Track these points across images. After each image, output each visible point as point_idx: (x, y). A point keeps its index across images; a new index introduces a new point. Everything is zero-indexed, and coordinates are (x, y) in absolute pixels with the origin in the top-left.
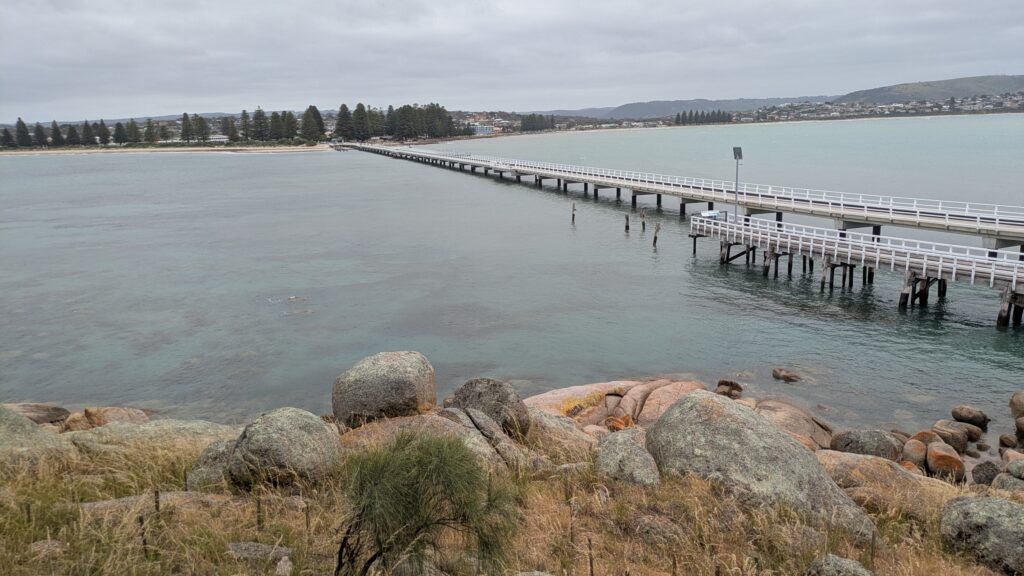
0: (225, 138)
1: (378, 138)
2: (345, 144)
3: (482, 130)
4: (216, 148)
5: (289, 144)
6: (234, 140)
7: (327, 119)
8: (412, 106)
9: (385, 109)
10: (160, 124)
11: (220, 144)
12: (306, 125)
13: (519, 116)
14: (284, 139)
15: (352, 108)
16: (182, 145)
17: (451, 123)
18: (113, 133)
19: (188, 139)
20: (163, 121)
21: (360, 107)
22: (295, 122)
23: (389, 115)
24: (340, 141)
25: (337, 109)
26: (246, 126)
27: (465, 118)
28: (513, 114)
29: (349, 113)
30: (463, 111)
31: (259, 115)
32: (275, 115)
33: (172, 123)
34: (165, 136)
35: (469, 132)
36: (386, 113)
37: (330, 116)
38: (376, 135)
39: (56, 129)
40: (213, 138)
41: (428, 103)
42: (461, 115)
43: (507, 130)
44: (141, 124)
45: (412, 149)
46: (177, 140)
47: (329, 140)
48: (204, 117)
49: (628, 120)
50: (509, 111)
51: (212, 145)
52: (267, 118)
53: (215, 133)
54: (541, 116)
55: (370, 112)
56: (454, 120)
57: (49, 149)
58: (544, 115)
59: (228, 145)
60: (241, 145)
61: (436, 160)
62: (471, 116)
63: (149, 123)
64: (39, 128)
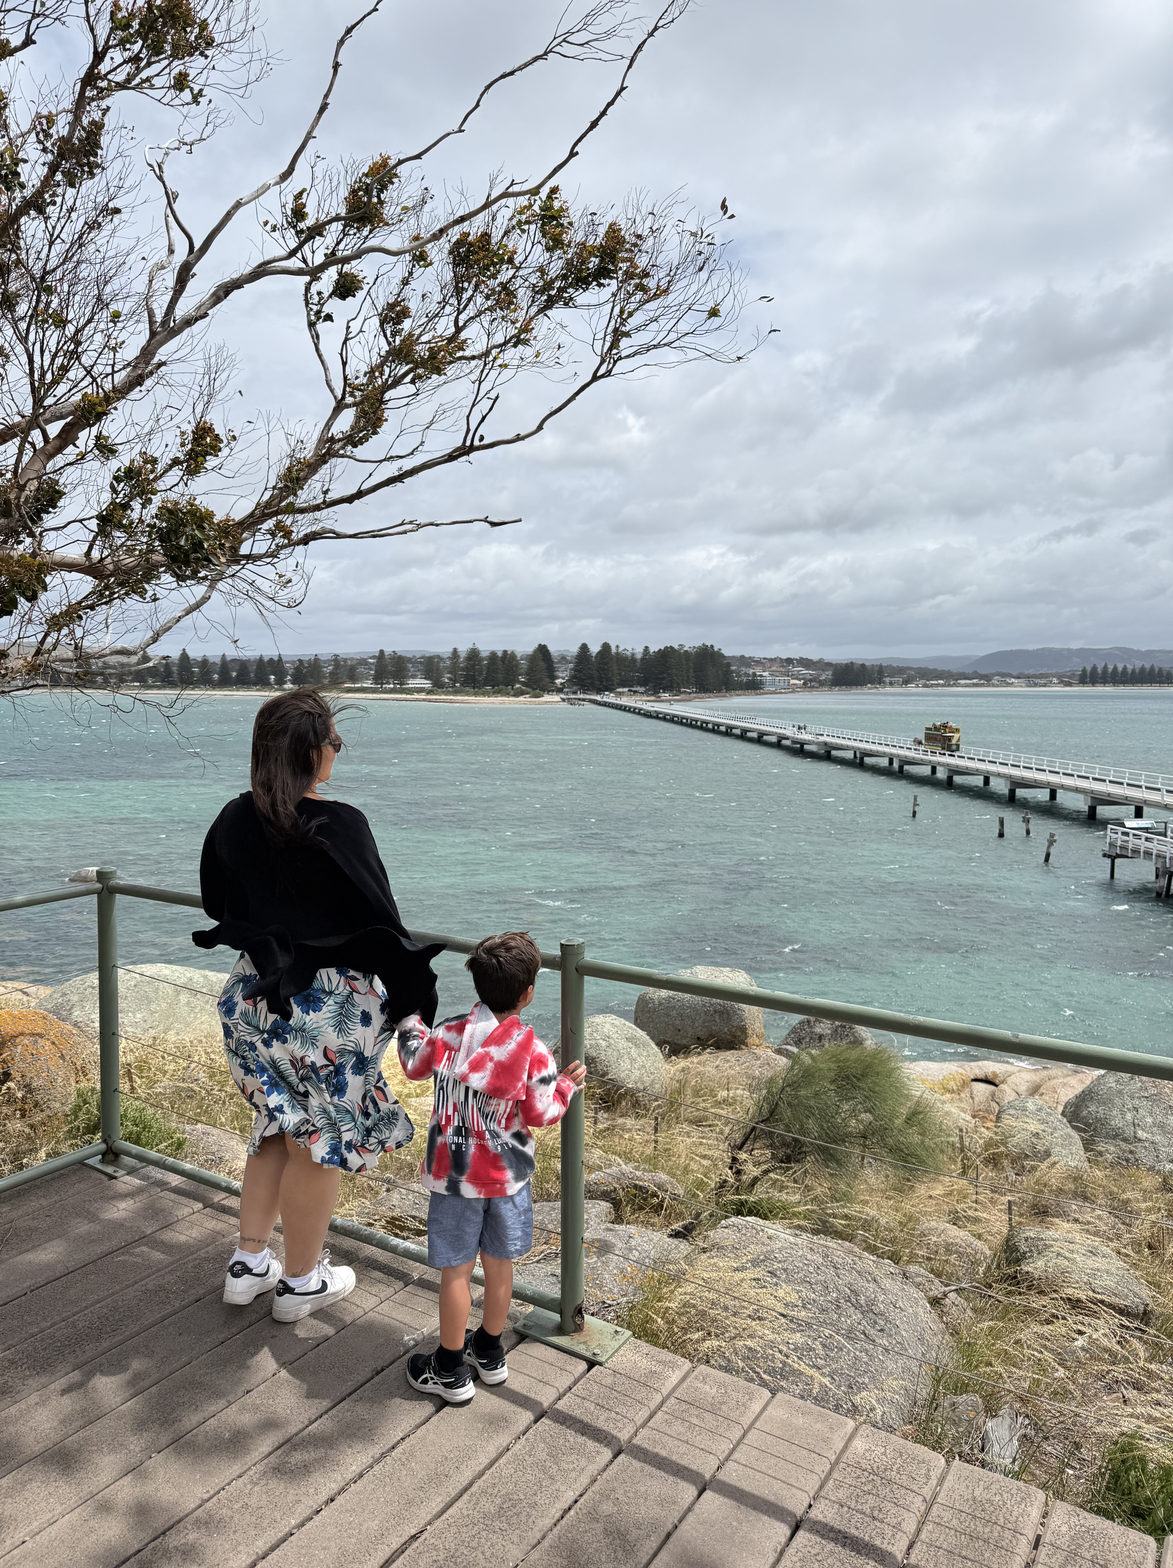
0: (427, 684)
1: (626, 690)
2: (581, 696)
3: (773, 683)
4: (416, 696)
5: (507, 694)
6: (438, 686)
7: (559, 662)
8: (676, 647)
9: (639, 652)
10: (349, 662)
11: (420, 690)
12: (532, 671)
13: (829, 665)
14: (501, 687)
15: (595, 649)
16: (374, 691)
17: (728, 672)
18: (290, 672)
19: (382, 684)
20: (352, 659)
21: (606, 647)
22: (518, 664)
23: (643, 659)
24: (575, 693)
25: (574, 649)
26: (453, 669)
27: (749, 665)
28: (820, 661)
29: (590, 656)
30: (747, 656)
31: (474, 654)
32: (493, 655)
33: (363, 662)
34: (353, 678)
35: (754, 686)
36: (639, 656)
37: (563, 659)
38: (624, 686)
39: (225, 665)
40: (413, 683)
41: (698, 644)
42: (744, 661)
43: (810, 684)
44: (325, 662)
45: (673, 707)
46: (368, 684)
47: (560, 691)
48: (403, 655)
49: (1003, 675)
50: (815, 657)
51: (410, 691)
52: (482, 659)
53: (414, 677)
54: (863, 665)
55: (617, 654)
56: (733, 668)
57: (214, 689)
58: (867, 664)
59: (429, 692)
60: (447, 693)
61: (707, 723)
62: (758, 662)
63: (336, 661)
64: (204, 663)
